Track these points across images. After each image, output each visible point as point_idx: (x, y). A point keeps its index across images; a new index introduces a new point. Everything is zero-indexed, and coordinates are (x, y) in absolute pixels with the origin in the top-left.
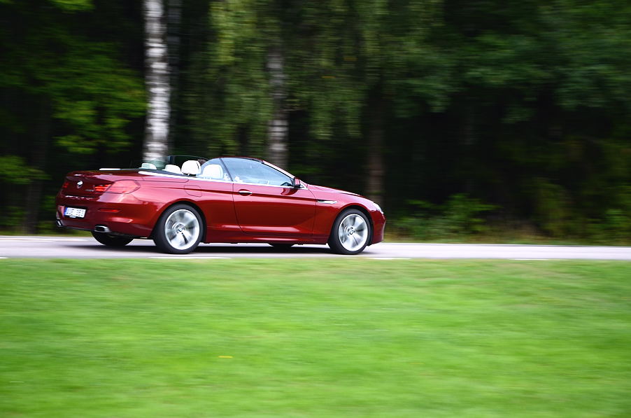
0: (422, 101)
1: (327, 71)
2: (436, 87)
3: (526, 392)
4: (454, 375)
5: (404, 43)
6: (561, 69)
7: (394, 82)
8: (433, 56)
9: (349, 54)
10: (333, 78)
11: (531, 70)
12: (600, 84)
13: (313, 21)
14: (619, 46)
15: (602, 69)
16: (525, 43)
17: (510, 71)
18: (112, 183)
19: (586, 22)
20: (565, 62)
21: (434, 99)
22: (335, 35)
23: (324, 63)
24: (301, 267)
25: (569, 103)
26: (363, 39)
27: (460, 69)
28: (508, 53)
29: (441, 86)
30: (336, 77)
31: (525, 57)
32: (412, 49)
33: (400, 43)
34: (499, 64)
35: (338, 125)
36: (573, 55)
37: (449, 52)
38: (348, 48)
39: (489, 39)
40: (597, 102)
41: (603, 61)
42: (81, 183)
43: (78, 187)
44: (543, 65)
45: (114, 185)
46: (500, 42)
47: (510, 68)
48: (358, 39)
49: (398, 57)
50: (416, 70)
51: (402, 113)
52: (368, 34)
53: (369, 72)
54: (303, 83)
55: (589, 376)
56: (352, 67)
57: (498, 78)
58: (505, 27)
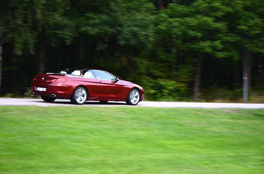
0: (62, 40)
1: (20, 26)
2: (68, 34)
3: (102, 161)
4: (73, 154)
5: (55, 15)
6: (119, 28)
7: (50, 32)
8: (66, 21)
9: (30, 19)
10: (22, 29)
11: (107, 28)
12: (135, 35)
13: (13, 5)
14: (143, 20)
15: (135, 29)
16: (104, 17)
17: (98, 29)
18: (57, 79)
19: (129, 9)
20: (121, 26)
21: (66, 39)
22: (24, 11)
23: (20, 22)
24: (8, 110)
25: (122, 43)
26: (37, 13)
27: (77, 27)
28: (97, 21)
29: (70, 34)
30: (24, 28)
31: (104, 23)
32: (58, 18)
33: (53, 15)
34: (94, 26)
35: (25, 49)
36: (123, 23)
37: (73, 20)
38: (29, 17)
39: (90, 15)
40: (133, 42)
41: (136, 26)
42: (43, 78)
43: (42, 80)
44: (112, 26)
45: (58, 80)
46: (95, 17)
47: (99, 28)
48: (34, 13)
49: (52, 21)
50: (59, 27)
51: (53, 45)
52: (38, 11)
53: (40, 27)
54: (9, 30)
55: (128, 154)
56: (31, 24)
57: (93, 31)
58: (96, 10)
